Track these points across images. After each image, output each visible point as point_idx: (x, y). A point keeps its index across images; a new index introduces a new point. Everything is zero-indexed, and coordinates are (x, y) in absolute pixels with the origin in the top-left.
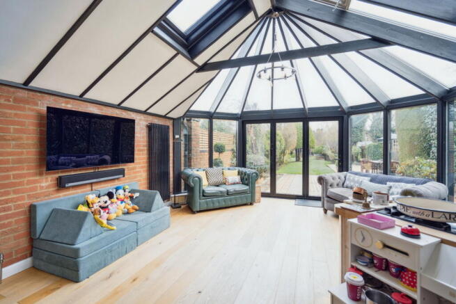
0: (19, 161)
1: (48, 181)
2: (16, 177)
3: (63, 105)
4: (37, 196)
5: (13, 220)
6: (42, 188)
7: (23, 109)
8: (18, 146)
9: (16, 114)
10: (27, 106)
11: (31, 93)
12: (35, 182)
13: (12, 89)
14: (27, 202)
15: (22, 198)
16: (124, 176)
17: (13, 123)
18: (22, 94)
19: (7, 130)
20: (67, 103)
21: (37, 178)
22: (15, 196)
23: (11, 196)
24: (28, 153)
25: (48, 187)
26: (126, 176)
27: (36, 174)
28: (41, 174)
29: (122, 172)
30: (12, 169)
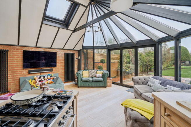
0: (17, 66)
1: (26, 71)
2: (16, 70)
3: (31, 49)
4: (22, 75)
5: (15, 81)
6: (23, 73)
7: (18, 52)
8: (17, 61)
9: (16, 53)
10: (20, 51)
11: (21, 47)
12: (22, 71)
13: (15, 47)
14: (19, 76)
15: (18, 76)
16: (52, 71)
17: (16, 55)
18: (18, 47)
19: (14, 57)
20: (32, 49)
21: (22, 70)
22: (16, 75)
23: (15, 75)
24: (20, 63)
25: (26, 73)
26: (53, 71)
27: (22, 69)
28: (23, 69)
29: (52, 70)
30: (15, 68)
